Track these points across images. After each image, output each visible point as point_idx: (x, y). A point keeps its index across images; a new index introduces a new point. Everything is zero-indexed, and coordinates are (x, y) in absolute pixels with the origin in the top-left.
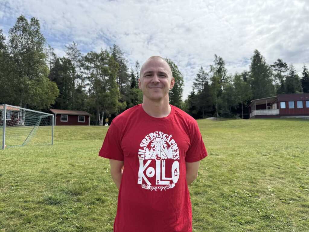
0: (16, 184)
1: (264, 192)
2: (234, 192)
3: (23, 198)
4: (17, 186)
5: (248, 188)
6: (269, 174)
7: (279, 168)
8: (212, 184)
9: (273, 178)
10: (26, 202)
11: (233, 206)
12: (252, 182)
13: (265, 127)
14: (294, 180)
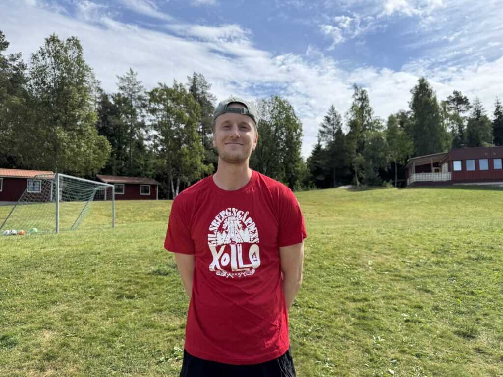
0: (120, 261)
1: (363, 265)
2: (333, 265)
3: (133, 271)
4: (121, 262)
5: (348, 262)
6: (376, 251)
7: (389, 246)
8: (313, 259)
9: (378, 254)
10: (137, 273)
11: (330, 276)
12: (355, 258)
13: (427, 200)
14: (399, 255)
